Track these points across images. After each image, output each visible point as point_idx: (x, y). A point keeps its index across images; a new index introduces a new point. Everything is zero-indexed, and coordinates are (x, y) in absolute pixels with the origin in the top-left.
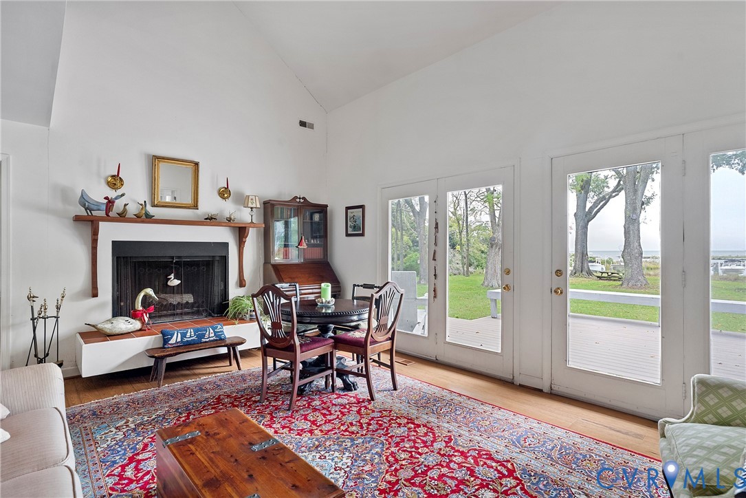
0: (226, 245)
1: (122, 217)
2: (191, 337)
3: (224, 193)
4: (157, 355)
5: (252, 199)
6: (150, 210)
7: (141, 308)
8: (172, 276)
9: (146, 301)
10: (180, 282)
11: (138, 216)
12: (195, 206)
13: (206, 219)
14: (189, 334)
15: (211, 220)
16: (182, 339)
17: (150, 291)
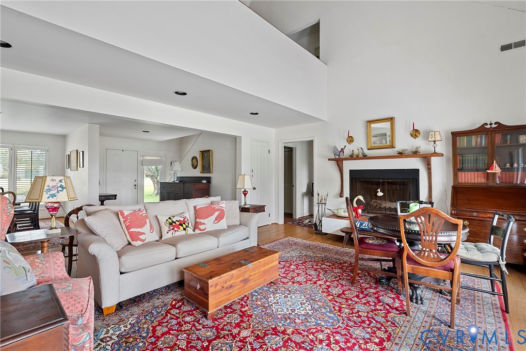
0: (417, 171)
1: (352, 157)
2: (365, 226)
3: (415, 133)
4: (348, 232)
5: (432, 135)
6: (366, 152)
7: (356, 206)
8: (379, 190)
9: (359, 201)
10: (383, 194)
11: (358, 156)
12: (392, 147)
13: (398, 154)
14: (364, 224)
15: (401, 154)
16: (360, 226)
17: (361, 198)
